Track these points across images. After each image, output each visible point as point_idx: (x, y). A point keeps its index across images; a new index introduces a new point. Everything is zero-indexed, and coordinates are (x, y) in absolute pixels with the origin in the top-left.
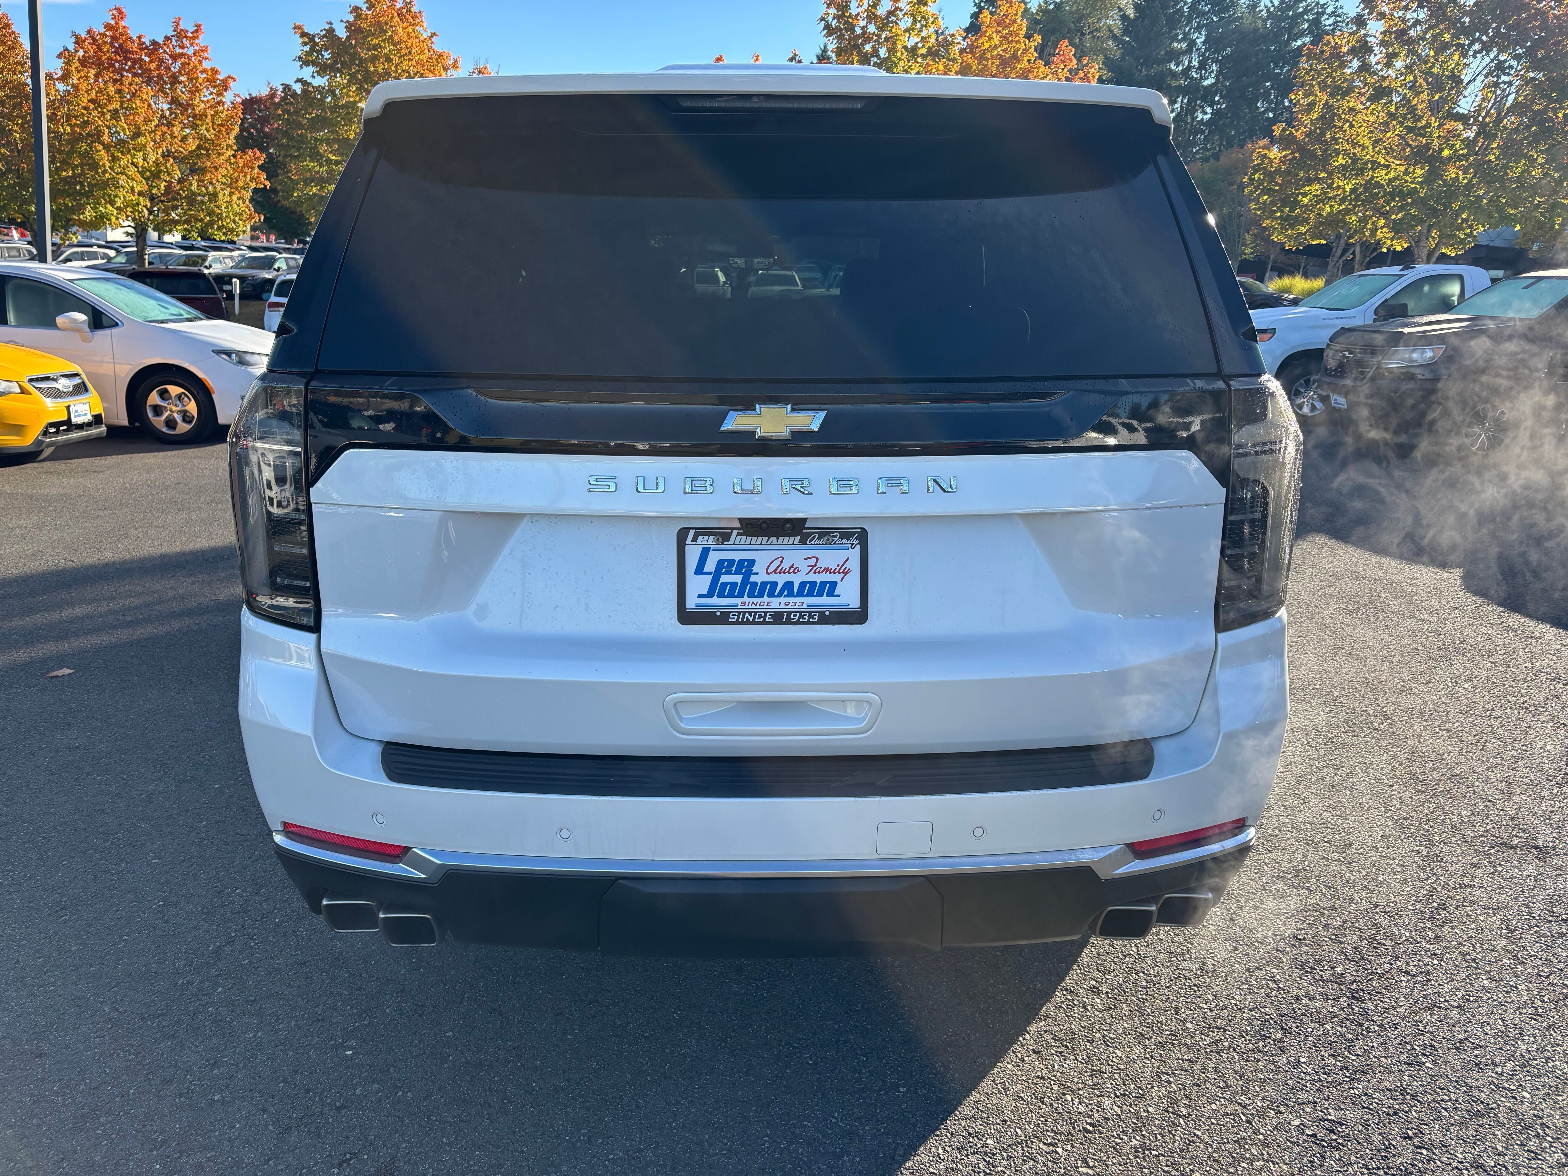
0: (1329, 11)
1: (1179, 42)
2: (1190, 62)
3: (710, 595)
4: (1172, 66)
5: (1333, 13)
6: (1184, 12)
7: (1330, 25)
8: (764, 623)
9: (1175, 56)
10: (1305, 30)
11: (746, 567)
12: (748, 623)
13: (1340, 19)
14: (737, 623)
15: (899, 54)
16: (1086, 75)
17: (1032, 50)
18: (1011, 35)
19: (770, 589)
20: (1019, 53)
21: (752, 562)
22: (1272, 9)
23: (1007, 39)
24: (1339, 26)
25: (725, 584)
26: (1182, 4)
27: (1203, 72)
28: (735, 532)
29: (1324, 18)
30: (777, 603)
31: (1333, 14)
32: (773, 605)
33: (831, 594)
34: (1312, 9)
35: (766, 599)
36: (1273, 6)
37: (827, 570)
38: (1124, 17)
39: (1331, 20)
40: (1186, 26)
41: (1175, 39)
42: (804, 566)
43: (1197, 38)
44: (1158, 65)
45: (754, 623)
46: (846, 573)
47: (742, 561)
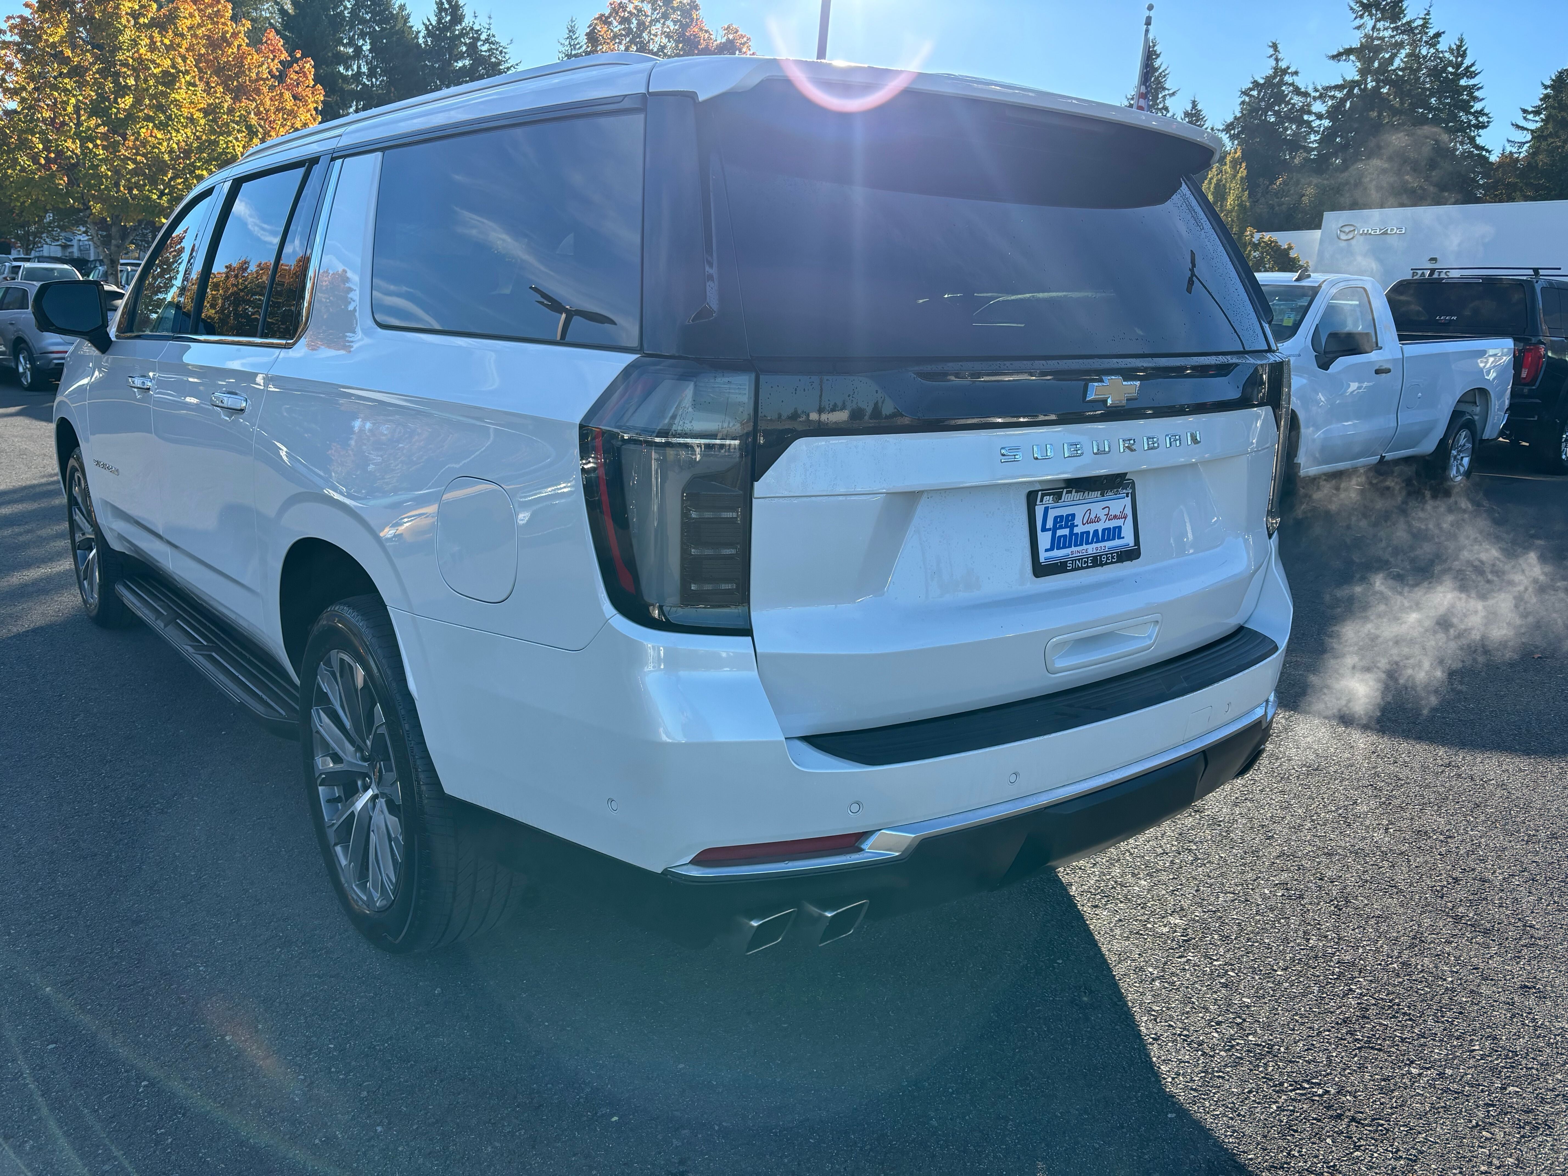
0: (483, 37)
1: (345, 46)
2: (359, 67)
3: (1051, 549)
4: (340, 69)
5: (487, 39)
6: (345, 17)
7: (486, 51)
8: (1088, 567)
9: (345, 60)
10: (464, 53)
11: (1068, 521)
12: (1079, 569)
13: (494, 47)
14: (1072, 570)
15: (124, 21)
16: (301, 69)
17: (242, 35)
18: (216, 16)
19: (1084, 538)
20: (228, 36)
21: (1073, 515)
22: (430, 27)
23: (212, 19)
24: (493, 53)
25: (1060, 537)
26: (342, 8)
27: (374, 80)
28: (1065, 490)
29: (479, 43)
30: (1091, 549)
31: (487, 41)
32: (1090, 552)
33: (1120, 537)
34: (468, 33)
35: (1085, 547)
36: (431, 24)
37: (1115, 517)
38: (283, 12)
39: (486, 47)
40: (350, 31)
41: (340, 42)
42: (1102, 514)
43: (363, 44)
44: (327, 66)
45: (1082, 568)
46: (1125, 518)
47: (1068, 516)
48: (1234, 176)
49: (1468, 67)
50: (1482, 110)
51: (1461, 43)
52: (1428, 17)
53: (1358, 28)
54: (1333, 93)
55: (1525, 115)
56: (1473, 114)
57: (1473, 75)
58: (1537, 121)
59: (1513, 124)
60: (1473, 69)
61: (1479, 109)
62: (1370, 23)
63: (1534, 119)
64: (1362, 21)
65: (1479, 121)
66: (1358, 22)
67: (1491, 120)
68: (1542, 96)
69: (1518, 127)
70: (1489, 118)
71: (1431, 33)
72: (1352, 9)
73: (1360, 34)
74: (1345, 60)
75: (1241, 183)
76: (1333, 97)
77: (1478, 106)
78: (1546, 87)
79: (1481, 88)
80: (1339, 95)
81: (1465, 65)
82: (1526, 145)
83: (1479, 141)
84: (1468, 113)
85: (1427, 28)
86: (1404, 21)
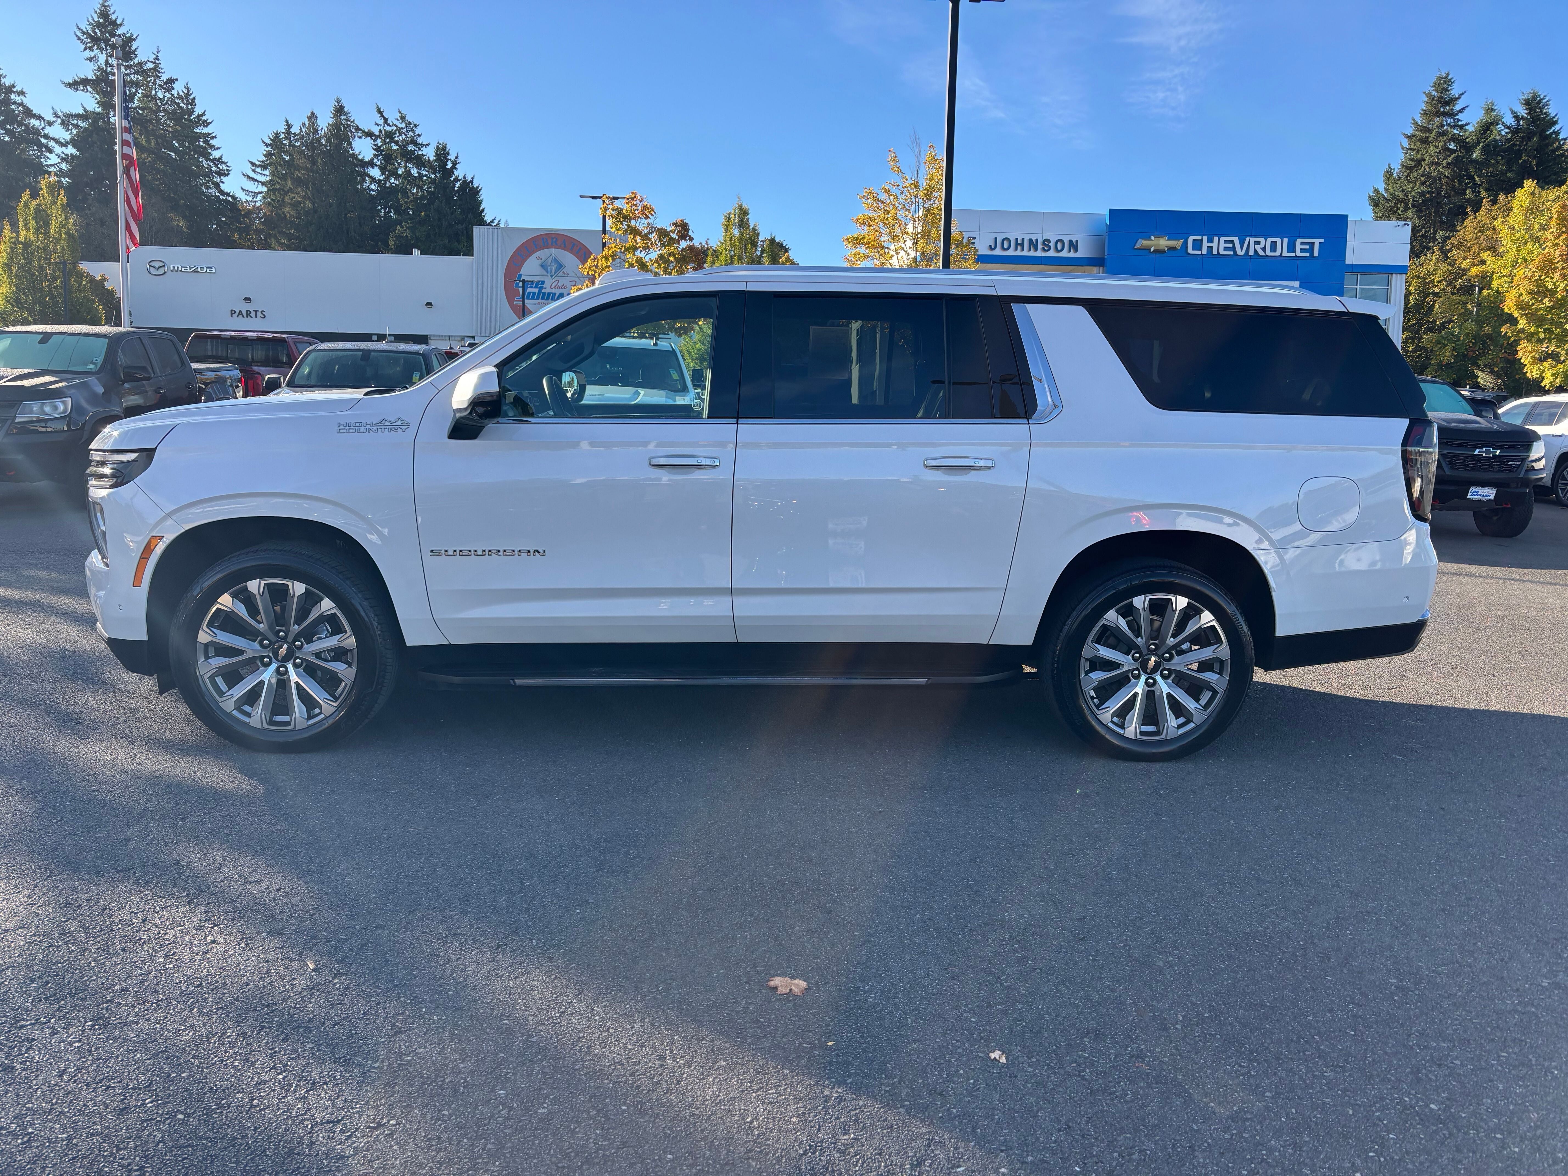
48: (54, 203)
49: (199, 116)
50: (220, 158)
51: (188, 91)
52: (157, 62)
53: (90, 59)
54: (75, 122)
55: (253, 168)
56: (212, 161)
57: (206, 124)
58: (264, 175)
59: (244, 175)
60: (204, 118)
61: (217, 157)
62: (102, 58)
63: (262, 172)
64: (93, 54)
65: (219, 168)
66: (88, 54)
67: (230, 169)
68: (265, 153)
69: (249, 177)
70: (227, 166)
71: (164, 78)
72: (79, 39)
73: (91, 66)
74: (83, 90)
75: (63, 209)
76: (77, 126)
77: (216, 154)
78: (267, 145)
79: (215, 137)
80: (83, 125)
81: (196, 113)
82: (259, 195)
83: (223, 186)
84: (208, 159)
85: (159, 72)
86: (136, 62)
